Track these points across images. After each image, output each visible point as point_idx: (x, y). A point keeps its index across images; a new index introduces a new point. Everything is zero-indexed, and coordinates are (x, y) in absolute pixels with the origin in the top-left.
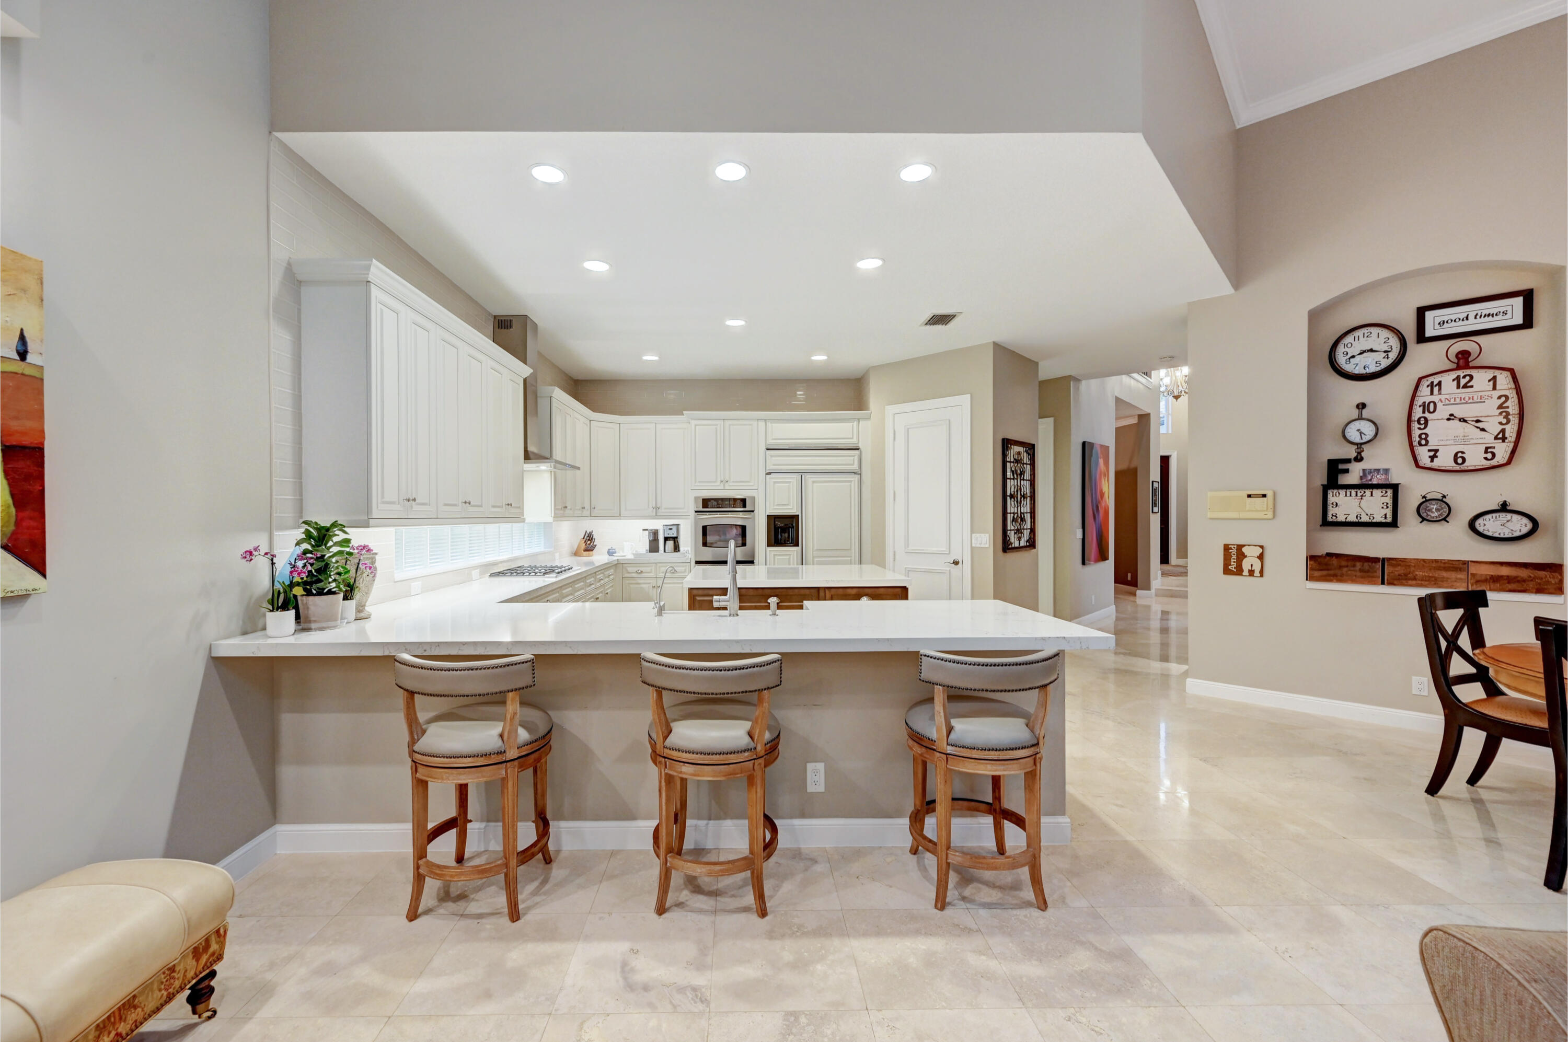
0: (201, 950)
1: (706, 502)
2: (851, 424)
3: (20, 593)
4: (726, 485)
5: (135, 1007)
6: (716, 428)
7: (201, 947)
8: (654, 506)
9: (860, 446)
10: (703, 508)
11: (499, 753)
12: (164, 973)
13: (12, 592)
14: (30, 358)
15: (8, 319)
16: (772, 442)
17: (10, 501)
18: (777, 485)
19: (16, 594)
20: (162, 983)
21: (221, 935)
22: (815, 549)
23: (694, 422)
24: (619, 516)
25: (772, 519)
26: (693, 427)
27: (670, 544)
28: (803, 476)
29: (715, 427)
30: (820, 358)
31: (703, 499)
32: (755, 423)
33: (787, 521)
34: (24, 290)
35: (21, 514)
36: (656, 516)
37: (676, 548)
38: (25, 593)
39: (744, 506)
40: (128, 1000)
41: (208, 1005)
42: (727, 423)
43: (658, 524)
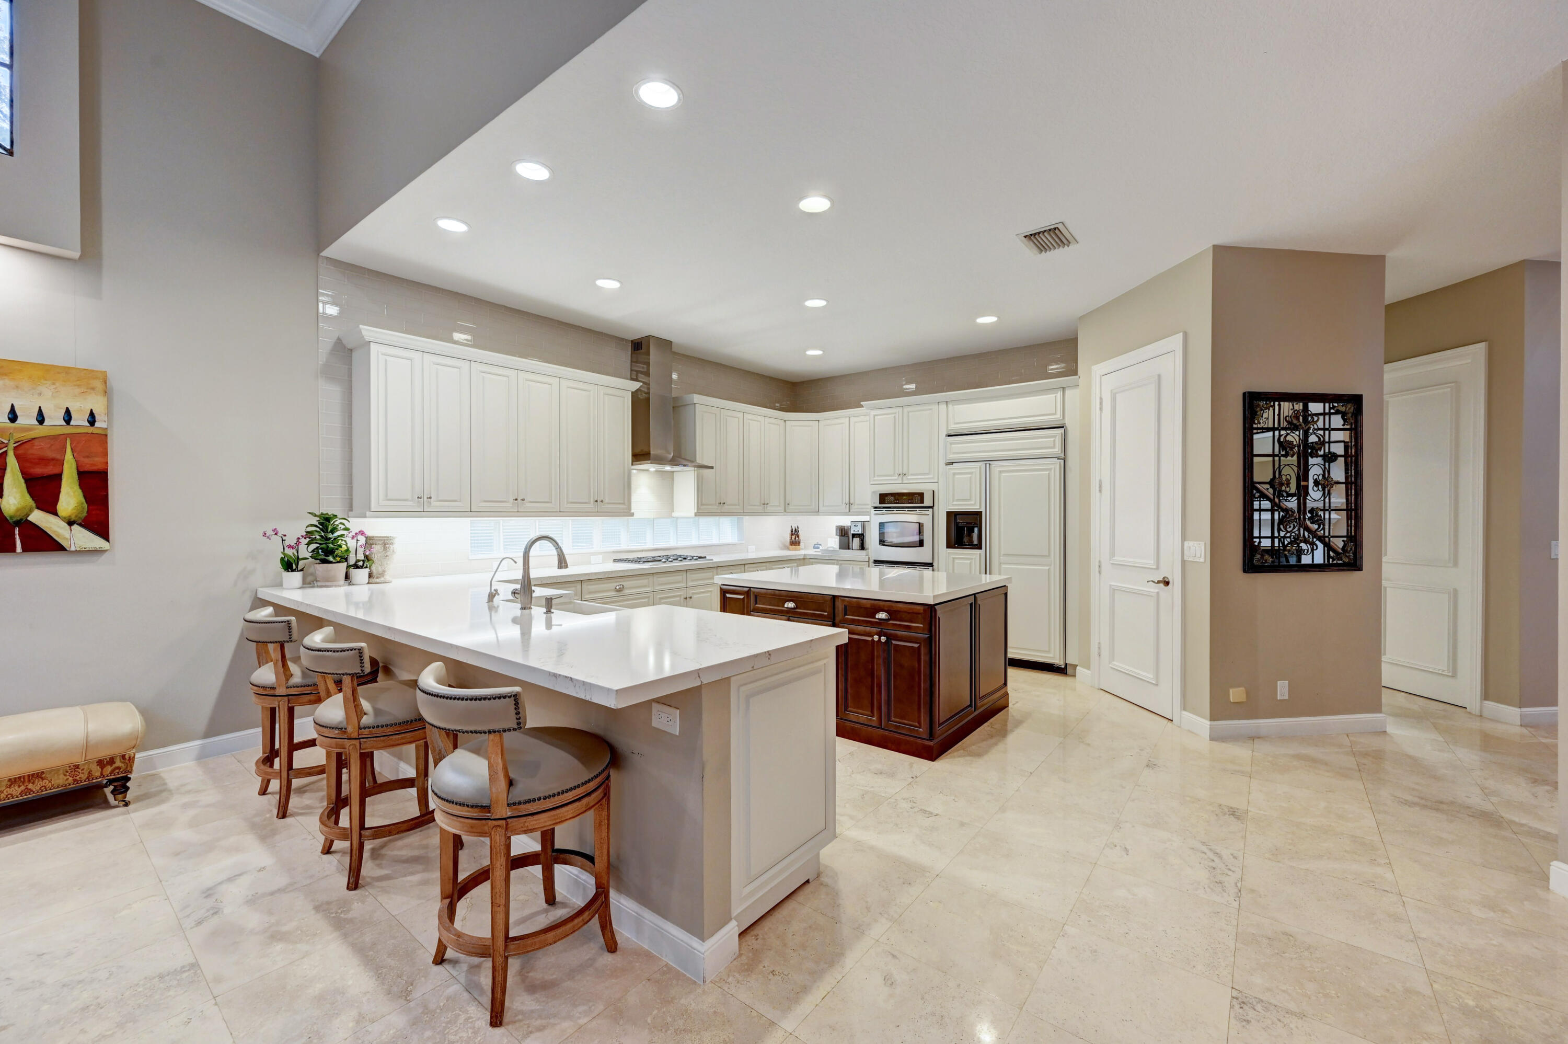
0: (105, 763)
1: (883, 498)
2: (1054, 395)
3: (90, 549)
4: (905, 478)
5: (43, 779)
6: (895, 417)
7: (105, 761)
8: (847, 502)
9: (1067, 422)
10: (880, 503)
11: (273, 688)
12: (69, 767)
13: (85, 548)
14: (97, 425)
15: (82, 405)
16: (955, 427)
17: (83, 500)
18: (957, 476)
19: (88, 549)
20: (67, 772)
21: (126, 759)
22: (1002, 553)
23: (873, 413)
24: (817, 512)
25: (952, 516)
26: (872, 416)
27: (856, 541)
28: (988, 465)
29: (893, 415)
30: (987, 320)
31: (880, 495)
32: (935, 407)
33: (969, 519)
34: (93, 389)
35: (91, 507)
36: (849, 513)
37: (862, 547)
38: (94, 549)
39: (922, 502)
40: (37, 773)
41: (125, 797)
42: (906, 409)
43: (845, 521)
